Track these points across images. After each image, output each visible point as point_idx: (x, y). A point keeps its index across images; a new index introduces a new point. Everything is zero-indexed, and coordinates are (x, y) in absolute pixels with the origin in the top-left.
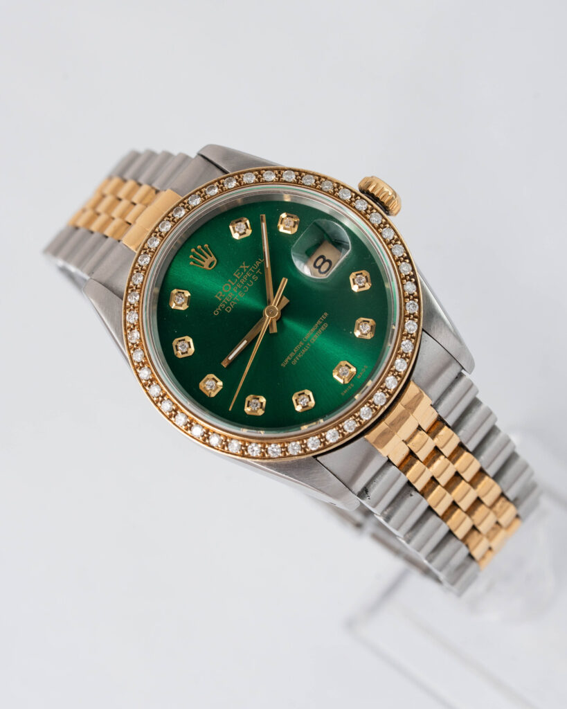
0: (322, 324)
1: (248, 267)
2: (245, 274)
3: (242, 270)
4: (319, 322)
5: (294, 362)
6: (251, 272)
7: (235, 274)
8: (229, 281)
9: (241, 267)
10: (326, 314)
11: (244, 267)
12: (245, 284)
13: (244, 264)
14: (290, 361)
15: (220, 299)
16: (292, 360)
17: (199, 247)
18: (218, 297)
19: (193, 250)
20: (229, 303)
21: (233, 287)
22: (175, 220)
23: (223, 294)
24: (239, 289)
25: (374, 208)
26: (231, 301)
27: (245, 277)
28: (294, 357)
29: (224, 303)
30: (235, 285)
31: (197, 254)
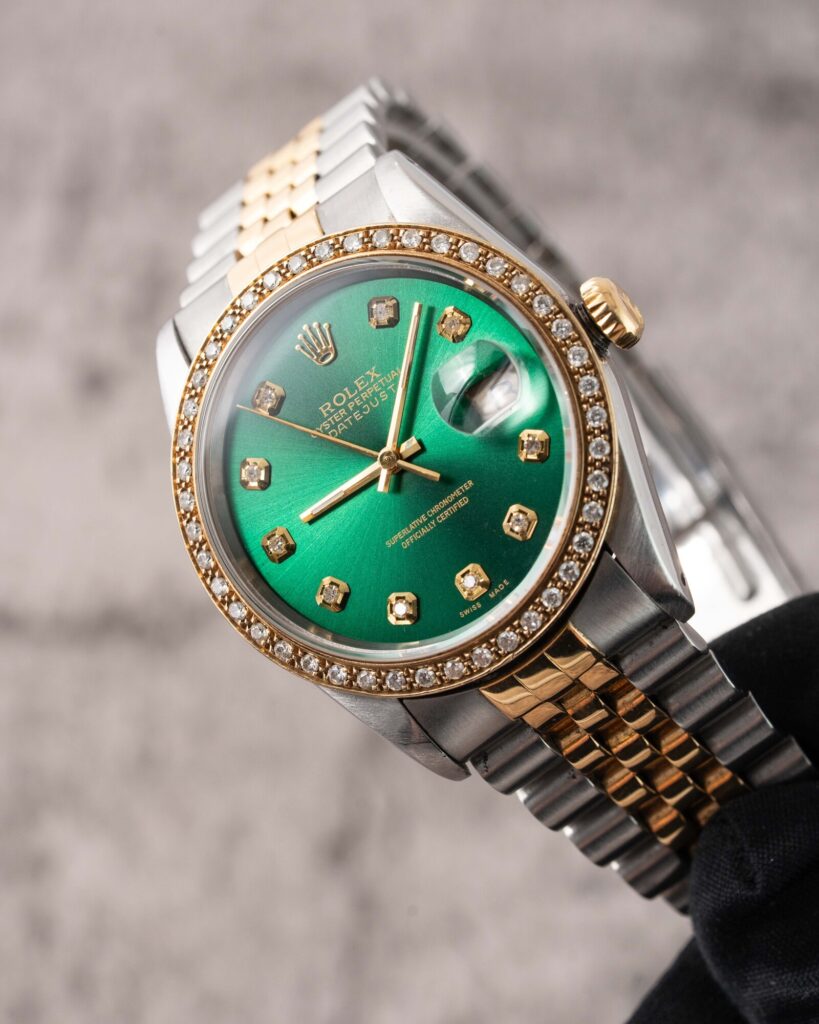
0: (460, 497)
1: (378, 376)
2: (371, 385)
3: (368, 378)
4: (457, 493)
5: (406, 545)
6: (380, 385)
7: (356, 382)
8: (346, 389)
9: (368, 373)
10: (470, 483)
11: (373, 374)
12: (367, 402)
13: (374, 368)
14: (399, 541)
15: (326, 415)
16: (404, 540)
18: (324, 412)
19: (305, 327)
20: (337, 423)
21: (348, 401)
22: (288, 275)
23: (333, 406)
24: (356, 407)
25: (580, 338)
26: (340, 422)
27: (370, 391)
28: (407, 537)
29: (330, 422)
30: (352, 399)
31: (310, 335)
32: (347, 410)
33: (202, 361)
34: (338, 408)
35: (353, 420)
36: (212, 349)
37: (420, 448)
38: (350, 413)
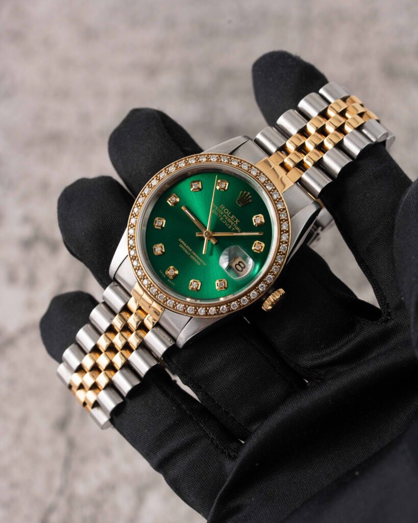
0: (200, 262)
1: (237, 223)
2: (233, 221)
3: (235, 220)
4: (201, 260)
5: (181, 246)
6: (234, 225)
7: (233, 216)
8: (230, 213)
10: (206, 264)
11: (237, 221)
12: (227, 221)
13: (239, 221)
15: (220, 207)
16: (183, 245)
17: (250, 197)
19: (249, 193)
20: (217, 212)
21: (226, 214)
23: (223, 209)
24: (224, 218)
25: (260, 294)
26: (219, 213)
27: (231, 221)
28: (184, 246)
29: (218, 209)
30: (227, 216)
31: (247, 195)
32: (223, 215)
33: (230, 159)
34: (223, 211)
35: (220, 218)
36: (235, 163)
37: (214, 244)
38: (222, 216)
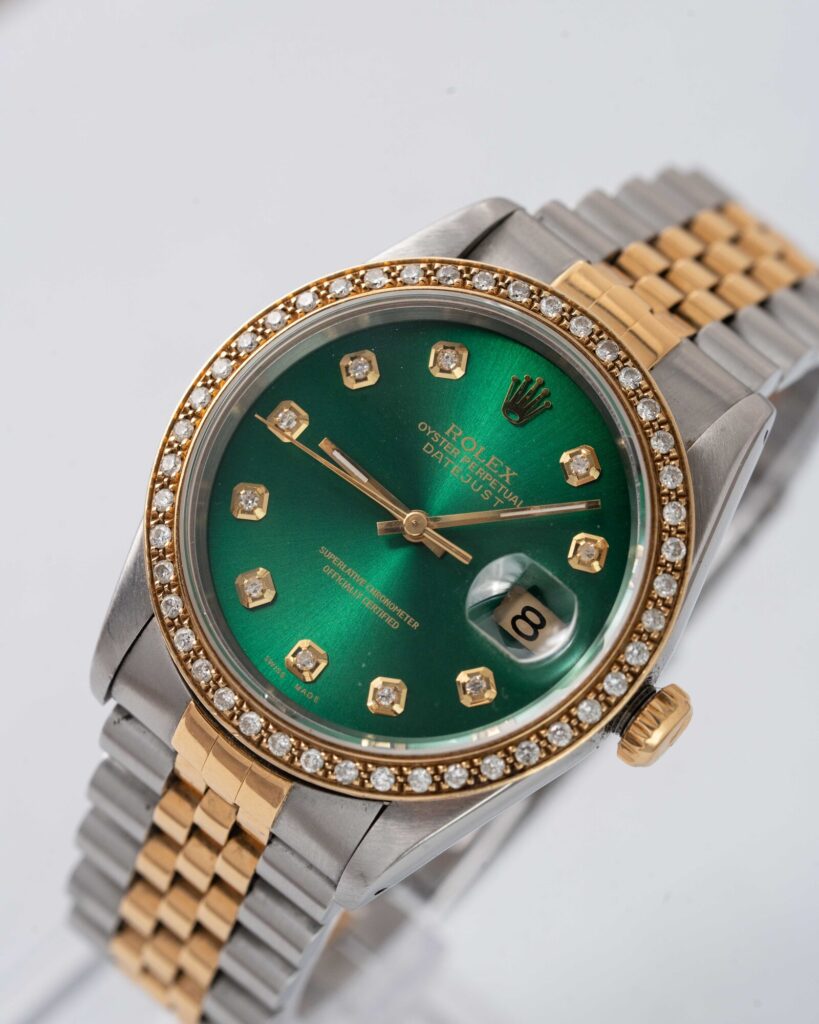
0: (397, 619)
1: (507, 481)
2: (494, 476)
3: (502, 470)
4: (401, 613)
5: (327, 570)
6: (498, 487)
7: (493, 458)
8: (482, 448)
9: (508, 469)
10: (416, 625)
11: (508, 475)
12: (475, 477)
13: (514, 473)
14: (330, 562)
15: (447, 433)
16: (333, 567)
17: (545, 390)
18: (451, 429)
19: (540, 379)
20: (440, 449)
21: (470, 455)
22: (591, 344)
23: (458, 438)
24: (465, 466)
25: (610, 707)
26: (444, 452)
27: (488, 477)
28: (337, 570)
29: (441, 440)
30: (473, 459)
31: (534, 387)
32: (460, 456)
33: (468, 271)
34: (458, 445)
35: (450, 467)
36: (484, 283)
37: (439, 556)
38: (457, 461)
